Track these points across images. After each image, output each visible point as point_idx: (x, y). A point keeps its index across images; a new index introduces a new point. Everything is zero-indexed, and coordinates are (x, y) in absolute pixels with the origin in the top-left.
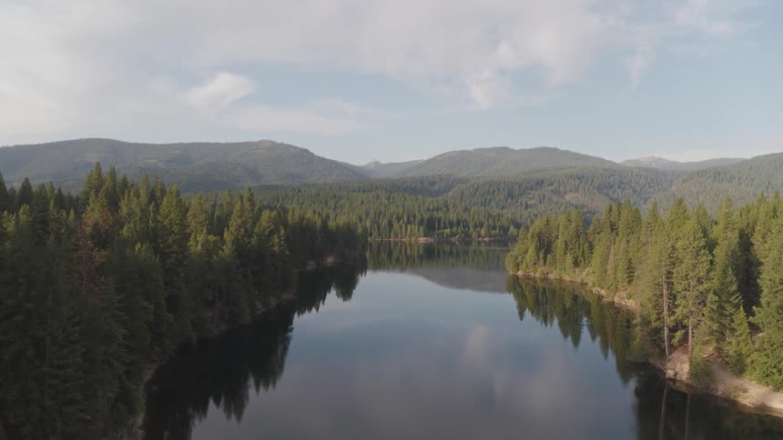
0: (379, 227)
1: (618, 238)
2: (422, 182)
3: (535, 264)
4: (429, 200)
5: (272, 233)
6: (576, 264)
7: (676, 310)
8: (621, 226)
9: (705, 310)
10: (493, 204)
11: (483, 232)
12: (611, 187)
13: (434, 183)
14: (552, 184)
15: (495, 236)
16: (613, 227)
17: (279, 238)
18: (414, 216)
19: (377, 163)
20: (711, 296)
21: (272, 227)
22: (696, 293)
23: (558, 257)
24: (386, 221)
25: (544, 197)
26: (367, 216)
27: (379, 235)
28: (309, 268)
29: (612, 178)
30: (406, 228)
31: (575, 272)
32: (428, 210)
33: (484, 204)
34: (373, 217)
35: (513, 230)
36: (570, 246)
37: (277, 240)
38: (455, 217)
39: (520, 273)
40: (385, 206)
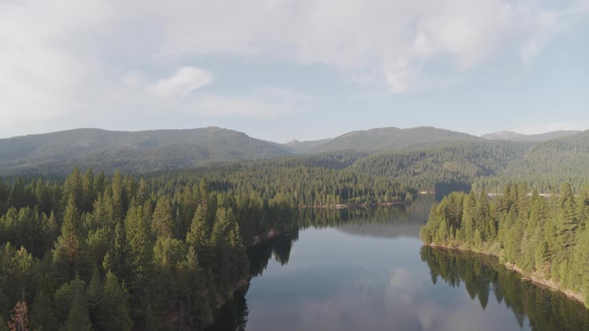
0: (304, 196)
2: (332, 157)
3: (446, 237)
4: (341, 172)
5: (228, 229)
10: (388, 172)
11: (386, 198)
12: (477, 156)
13: (341, 157)
14: (432, 156)
15: (395, 200)
17: (235, 233)
18: (331, 187)
19: (296, 142)
21: (228, 223)
23: (467, 232)
24: (309, 192)
25: (427, 166)
26: (295, 188)
27: (305, 203)
28: (255, 242)
29: (478, 150)
30: (326, 198)
31: (482, 245)
32: (341, 181)
33: (381, 173)
34: (299, 189)
35: (409, 196)
36: (477, 223)
37: (233, 235)
38: (363, 187)
39: (433, 245)
40: (307, 179)
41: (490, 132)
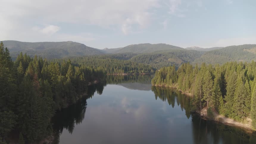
0: (109, 70)
1: (186, 74)
2: (122, 55)
3: (160, 82)
4: (125, 61)
5: (80, 75)
6: (173, 82)
7: (204, 97)
8: (187, 71)
9: (212, 97)
10: (145, 62)
11: (143, 71)
12: (182, 56)
13: (126, 55)
14: (164, 56)
15: (146, 73)
16: (184, 71)
18: (121, 66)
19: (107, 49)
20: (213, 93)
21: (80, 73)
22: (209, 92)
23: (168, 80)
24: (111, 69)
25: (161, 60)
26: (105, 67)
27: (109, 73)
28: (89, 84)
29: (183, 54)
30: (118, 71)
31: (173, 85)
32: (125, 64)
33: (142, 62)
34: (107, 67)
35: (152, 71)
36: (171, 77)
37: (82, 77)
38: (134, 67)
39: (156, 85)
40: (111, 63)
41: (189, 47)
